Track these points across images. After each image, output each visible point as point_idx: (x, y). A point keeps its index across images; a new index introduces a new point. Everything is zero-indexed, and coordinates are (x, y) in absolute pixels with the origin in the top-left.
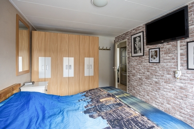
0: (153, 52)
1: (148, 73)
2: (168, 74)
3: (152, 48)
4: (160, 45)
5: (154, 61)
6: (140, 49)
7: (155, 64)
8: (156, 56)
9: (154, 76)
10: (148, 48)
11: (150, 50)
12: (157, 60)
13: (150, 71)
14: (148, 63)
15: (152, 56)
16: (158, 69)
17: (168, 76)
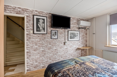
0: (54, 33)
1: (50, 45)
2: (61, 44)
3: (53, 30)
4: (58, 29)
5: (54, 38)
6: (44, 29)
7: (55, 39)
8: (56, 35)
9: (54, 47)
10: (50, 29)
11: (52, 31)
12: (56, 37)
13: (52, 44)
14: (50, 39)
15: (53, 35)
16: (56, 42)
17: (61, 45)
